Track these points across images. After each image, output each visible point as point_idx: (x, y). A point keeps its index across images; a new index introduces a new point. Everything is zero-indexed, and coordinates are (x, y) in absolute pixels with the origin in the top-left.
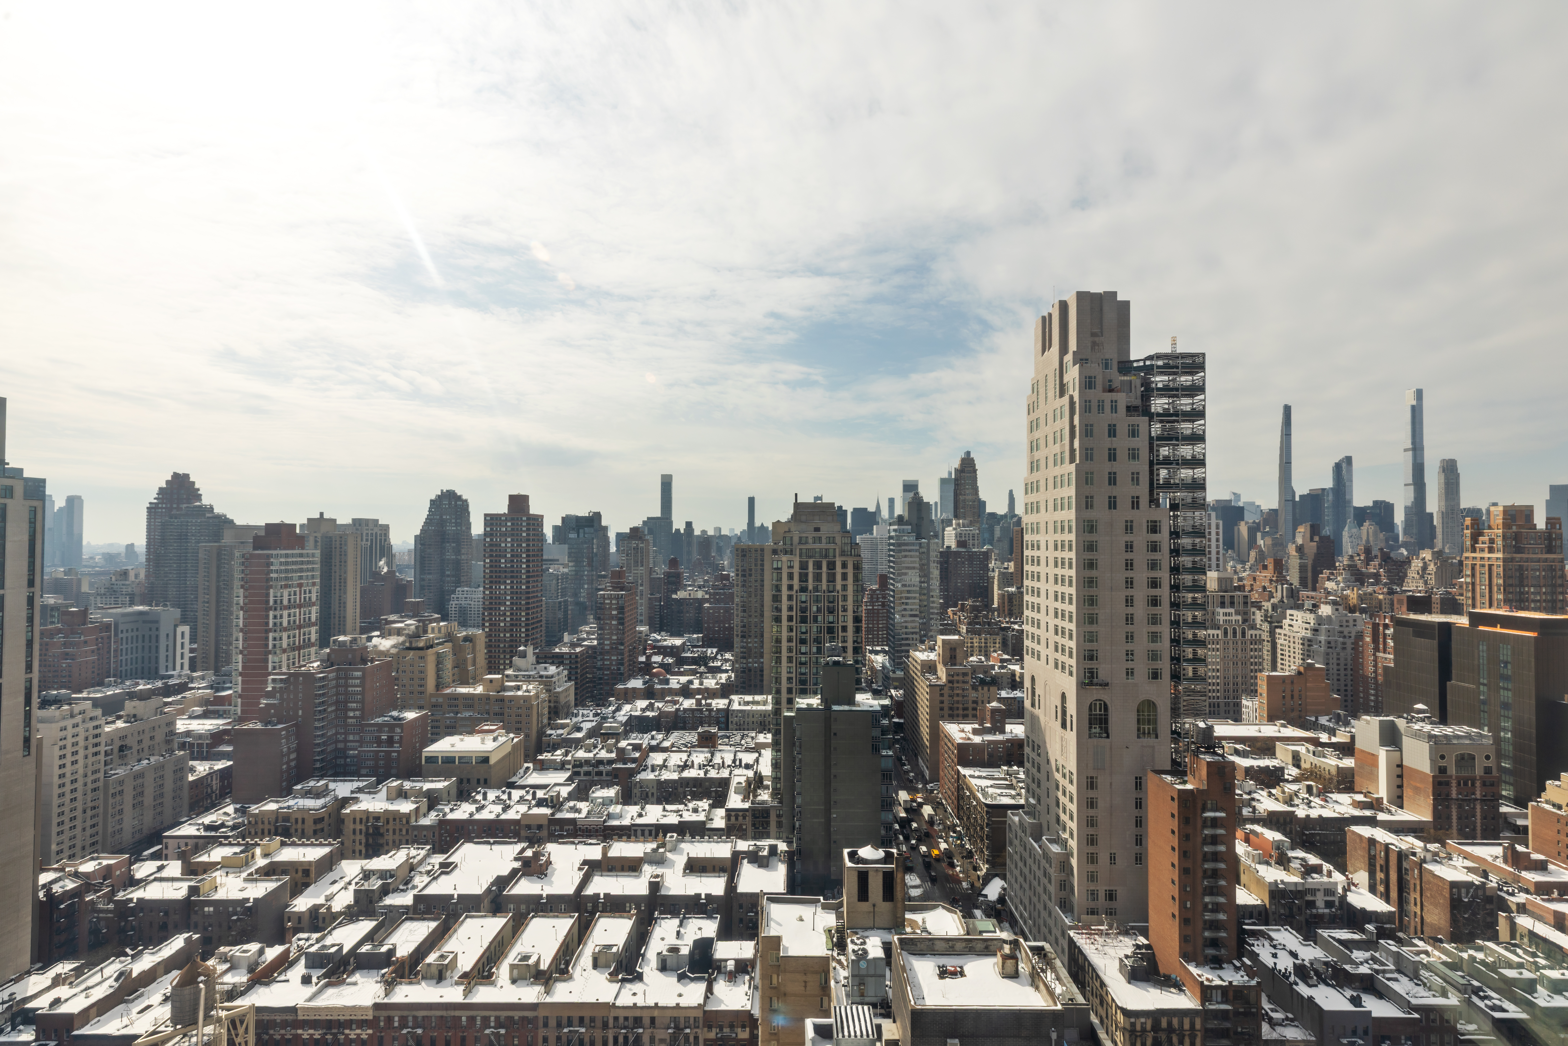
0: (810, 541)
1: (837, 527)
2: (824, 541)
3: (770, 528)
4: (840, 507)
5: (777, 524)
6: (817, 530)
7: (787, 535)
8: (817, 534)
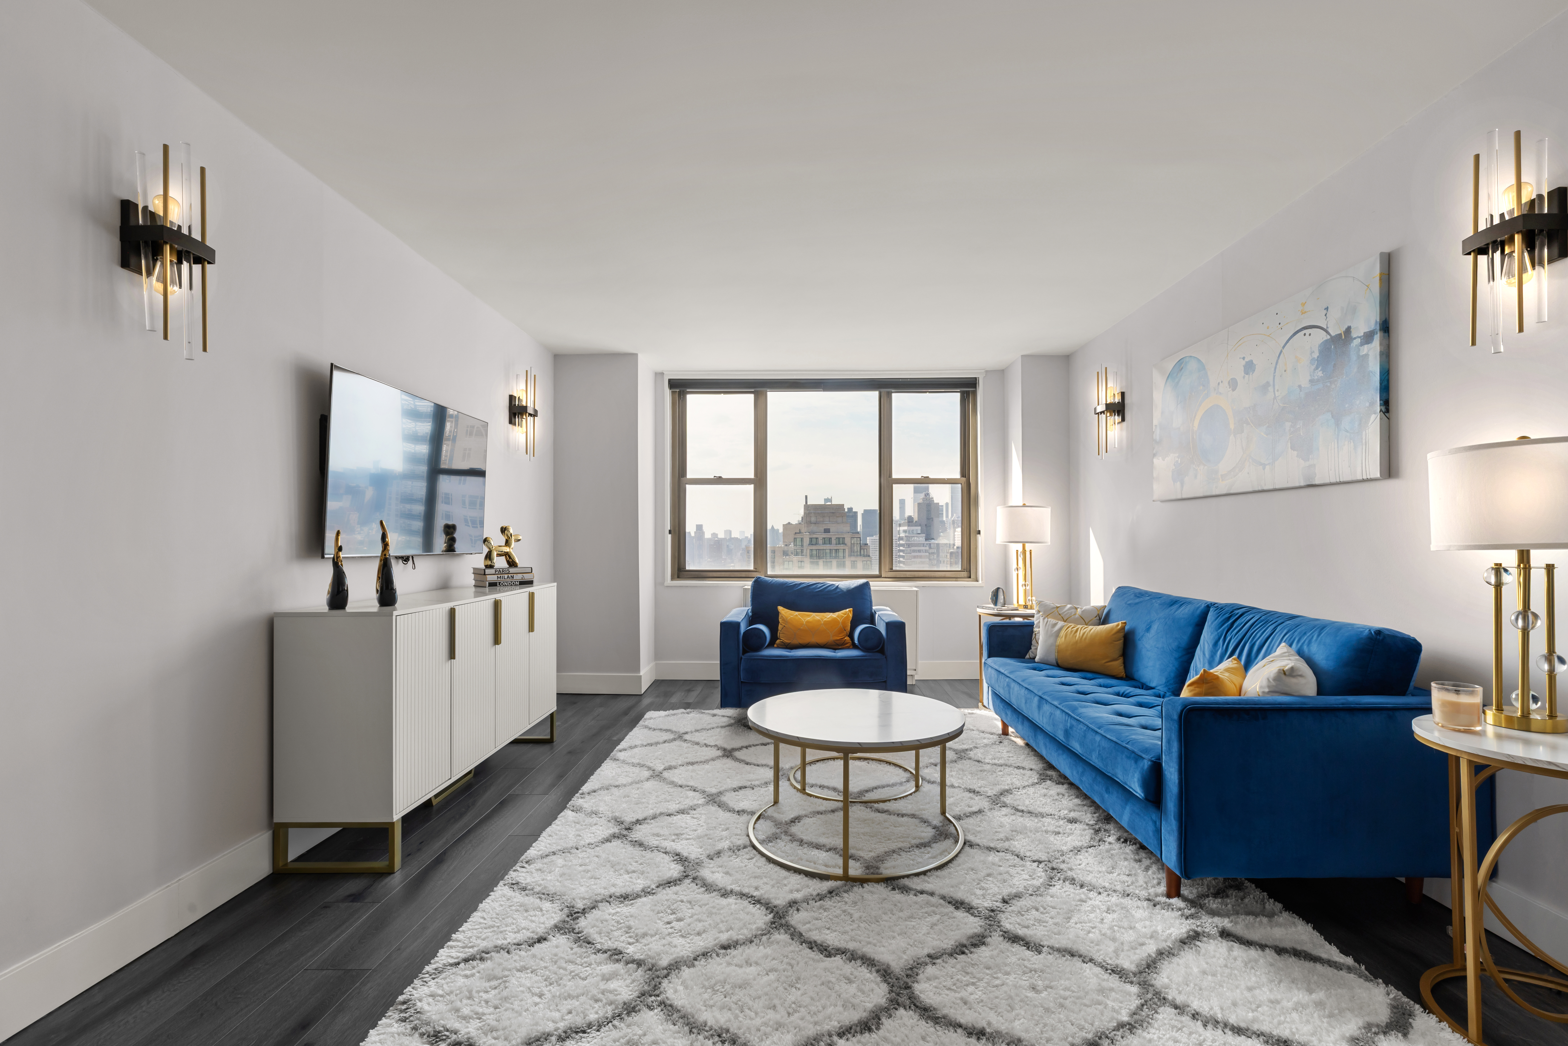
0: (820, 542)
1: (847, 528)
2: (834, 541)
3: (781, 530)
4: (850, 509)
5: (787, 526)
6: (827, 531)
7: (798, 536)
8: (826, 535)
